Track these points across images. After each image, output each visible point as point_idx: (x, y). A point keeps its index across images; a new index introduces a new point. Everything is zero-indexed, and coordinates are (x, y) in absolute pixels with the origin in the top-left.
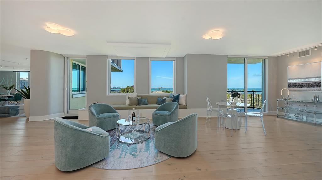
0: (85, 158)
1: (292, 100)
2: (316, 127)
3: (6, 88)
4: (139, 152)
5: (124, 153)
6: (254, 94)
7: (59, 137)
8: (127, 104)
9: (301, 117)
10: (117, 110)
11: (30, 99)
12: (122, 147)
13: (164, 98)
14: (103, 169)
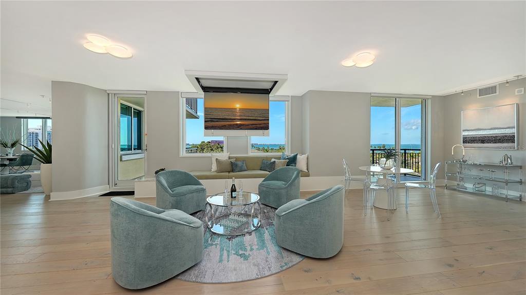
0: (166, 265)
1: (470, 162)
2: (508, 203)
3: (5, 145)
4: (251, 251)
5: (225, 253)
6: (405, 153)
7: (122, 230)
8: (213, 170)
9: (483, 188)
10: (201, 181)
11: (51, 163)
12: (219, 243)
13: (273, 160)
14: (197, 282)
